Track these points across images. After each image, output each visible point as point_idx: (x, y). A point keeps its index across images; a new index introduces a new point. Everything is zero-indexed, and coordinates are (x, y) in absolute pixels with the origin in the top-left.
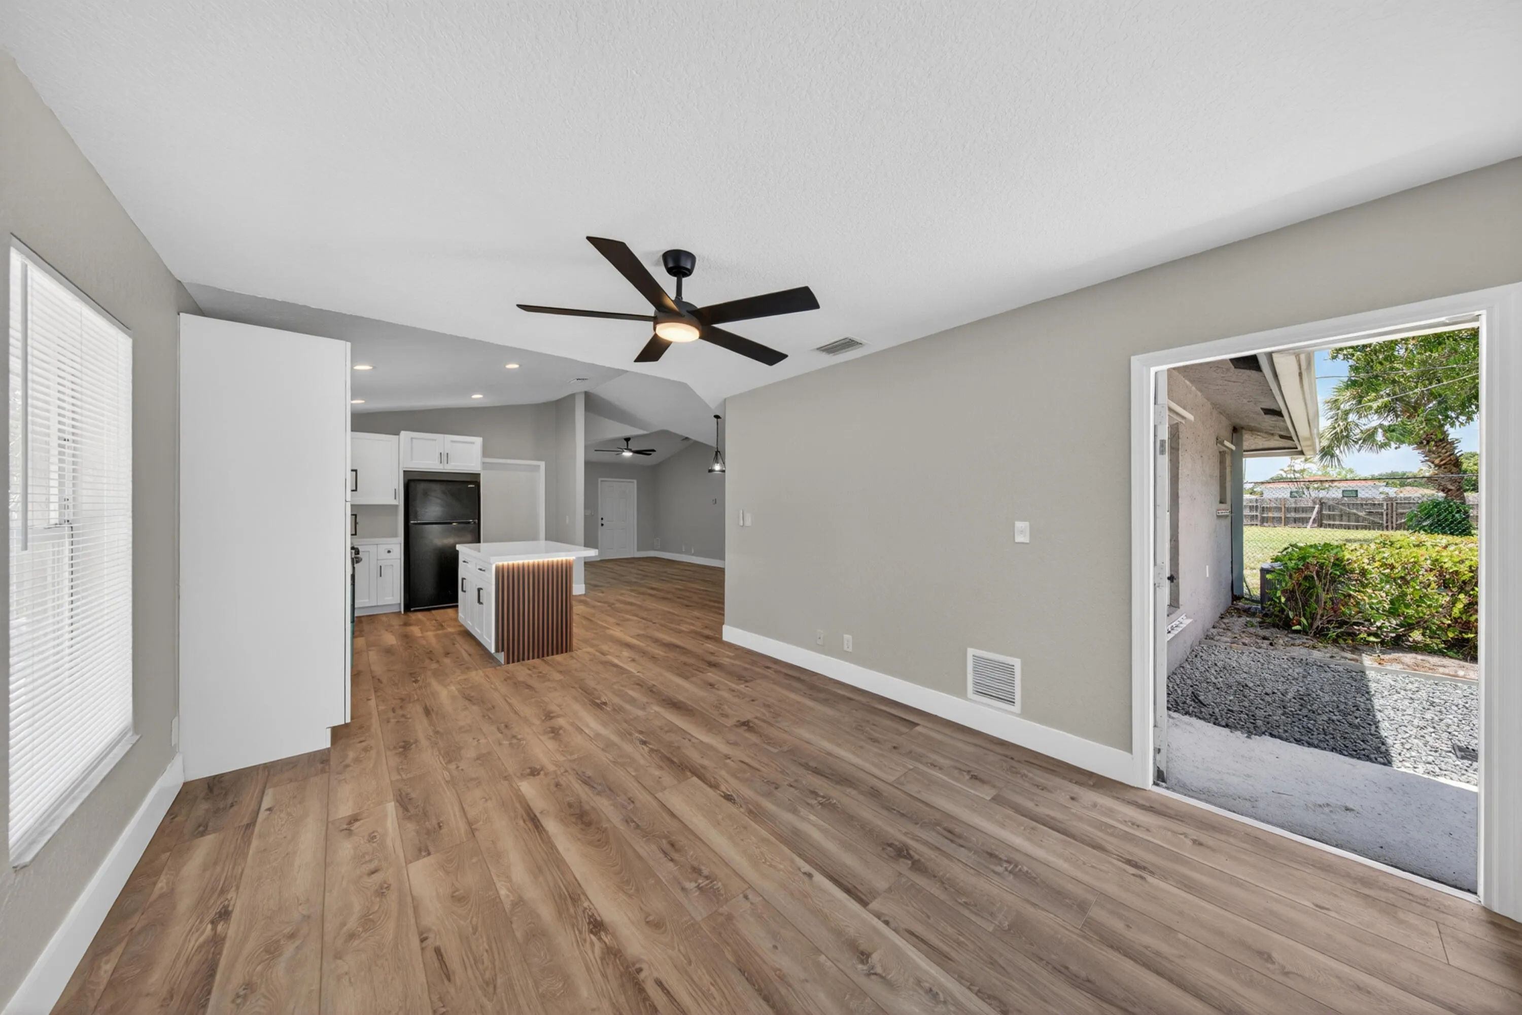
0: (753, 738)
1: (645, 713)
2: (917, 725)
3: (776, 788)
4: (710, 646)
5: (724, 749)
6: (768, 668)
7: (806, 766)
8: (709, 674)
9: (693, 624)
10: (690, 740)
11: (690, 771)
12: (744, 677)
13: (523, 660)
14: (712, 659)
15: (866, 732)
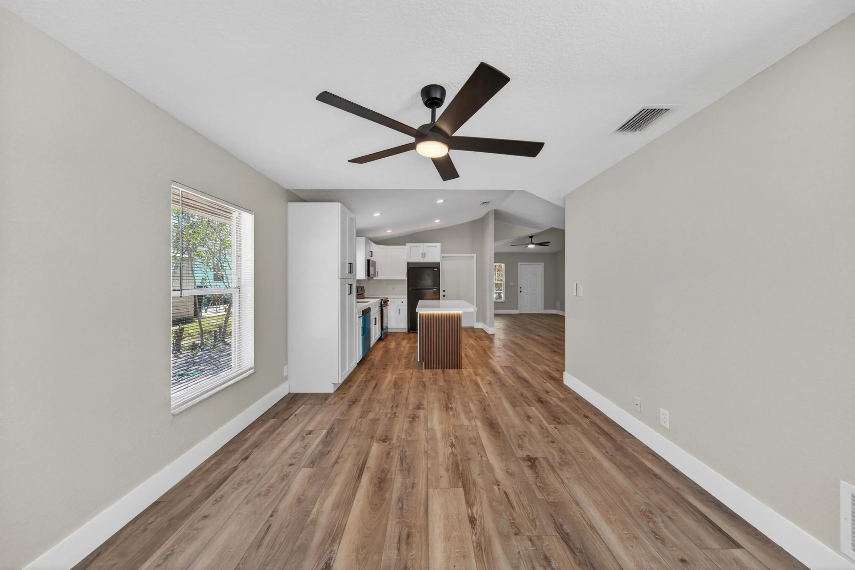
0: (529, 475)
1: (469, 424)
2: (738, 546)
3: (516, 534)
4: (549, 386)
5: (500, 475)
6: (587, 417)
7: (559, 528)
8: (533, 408)
9: (548, 366)
10: (481, 457)
11: (463, 482)
12: (559, 419)
13: (434, 369)
14: (544, 396)
15: (654, 523)
